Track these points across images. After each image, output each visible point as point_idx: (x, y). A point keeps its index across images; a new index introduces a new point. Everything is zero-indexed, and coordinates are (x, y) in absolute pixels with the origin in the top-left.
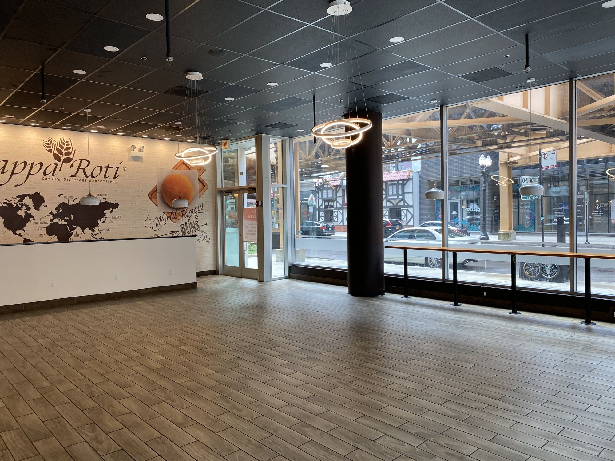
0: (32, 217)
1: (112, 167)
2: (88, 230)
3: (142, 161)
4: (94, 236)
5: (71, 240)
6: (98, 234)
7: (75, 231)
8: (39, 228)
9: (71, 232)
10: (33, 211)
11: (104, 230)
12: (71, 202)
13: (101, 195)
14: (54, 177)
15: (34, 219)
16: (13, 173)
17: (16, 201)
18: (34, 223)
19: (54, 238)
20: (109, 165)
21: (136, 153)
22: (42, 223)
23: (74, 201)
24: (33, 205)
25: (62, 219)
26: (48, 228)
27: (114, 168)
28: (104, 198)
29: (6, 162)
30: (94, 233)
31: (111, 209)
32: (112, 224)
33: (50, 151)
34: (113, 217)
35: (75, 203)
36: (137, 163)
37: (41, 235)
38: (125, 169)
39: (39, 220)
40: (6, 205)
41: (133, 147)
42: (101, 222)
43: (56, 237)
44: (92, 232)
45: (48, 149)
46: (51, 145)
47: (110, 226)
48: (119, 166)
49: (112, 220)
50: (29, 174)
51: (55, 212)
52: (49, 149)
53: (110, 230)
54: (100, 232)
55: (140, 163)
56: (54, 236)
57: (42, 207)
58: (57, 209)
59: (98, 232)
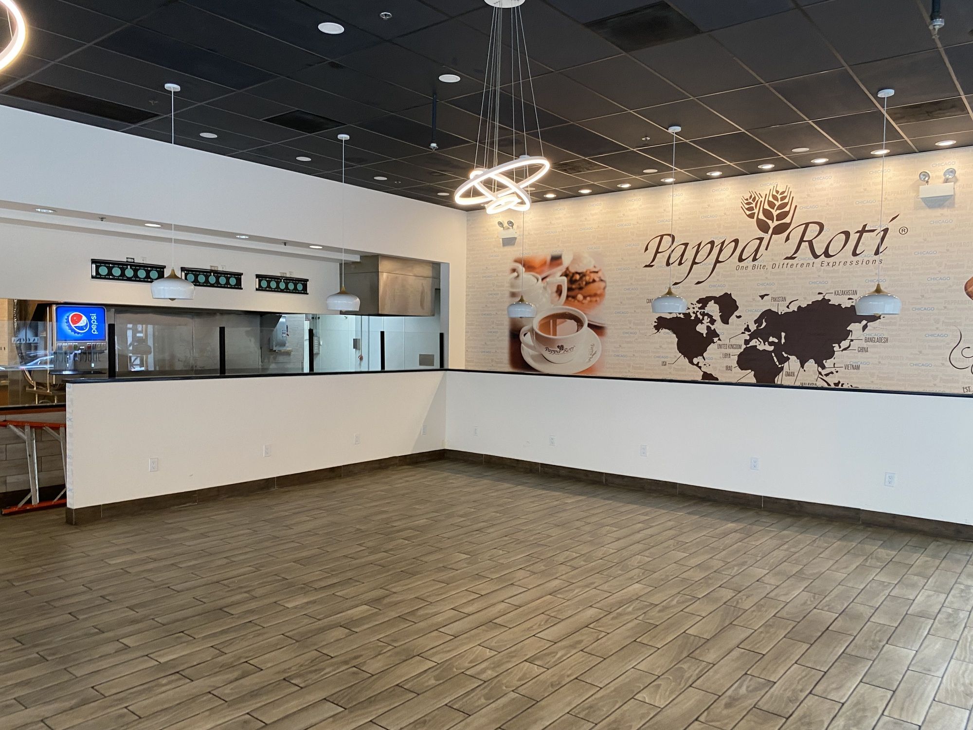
0: (718, 336)
1: (873, 231)
2: (811, 364)
3: (952, 205)
4: (824, 378)
5: (779, 383)
6: (832, 373)
7: (786, 364)
8: (727, 355)
9: (780, 366)
10: (718, 326)
11: (847, 367)
12: (782, 309)
13: (844, 293)
14: (755, 263)
15: (719, 340)
16: (694, 263)
17: (697, 309)
18: (720, 346)
19: (749, 376)
20: (865, 226)
21: (937, 188)
22: (732, 347)
23: (788, 307)
24: (720, 316)
25: (765, 340)
26: (740, 356)
27: (876, 232)
28: (849, 299)
29: (686, 245)
30: (824, 372)
31: (864, 322)
32: (864, 354)
33: (751, 216)
34: (867, 340)
35: (790, 310)
36: (938, 212)
37: (729, 368)
38: (904, 230)
39: (727, 342)
41: (924, 175)
42: (841, 349)
43: (753, 372)
44: (820, 369)
45: (748, 213)
46: (754, 205)
47: (859, 358)
48: (890, 226)
49: (865, 345)
50: (717, 261)
51: (753, 327)
52: (750, 212)
53: (858, 368)
54: (838, 369)
55: (946, 211)
56: (750, 371)
57: (733, 319)
58: (758, 321)
59: (833, 370)
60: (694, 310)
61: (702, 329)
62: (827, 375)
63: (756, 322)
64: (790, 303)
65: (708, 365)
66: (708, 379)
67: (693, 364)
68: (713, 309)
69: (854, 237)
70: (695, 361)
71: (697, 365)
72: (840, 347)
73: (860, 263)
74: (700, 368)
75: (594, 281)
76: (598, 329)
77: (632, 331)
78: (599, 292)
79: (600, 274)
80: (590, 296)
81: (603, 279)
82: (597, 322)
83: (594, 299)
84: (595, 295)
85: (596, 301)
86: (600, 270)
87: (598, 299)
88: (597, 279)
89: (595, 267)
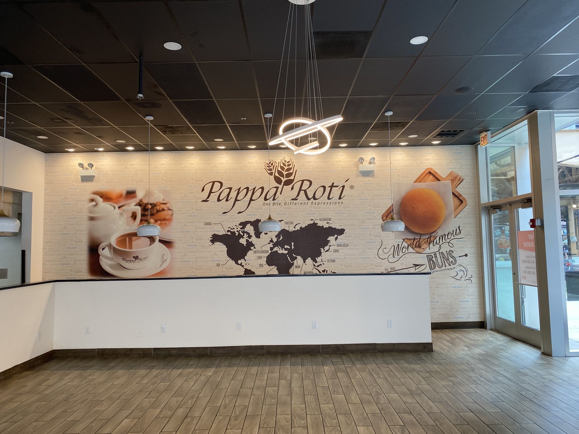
0: (254, 245)
1: (337, 186)
2: (309, 261)
3: (373, 176)
4: (317, 268)
5: (292, 273)
6: (321, 265)
7: (295, 261)
8: (260, 258)
9: (292, 262)
10: (254, 239)
11: (328, 261)
12: (291, 229)
13: (324, 220)
14: (274, 201)
15: (255, 248)
16: (236, 200)
17: (239, 229)
18: (255, 252)
19: (274, 270)
20: (333, 184)
21: (366, 166)
22: (262, 252)
23: (294, 227)
24: (254, 233)
25: (283, 247)
26: (268, 257)
27: (339, 187)
28: (327, 223)
29: (231, 189)
30: (316, 265)
31: (336, 236)
32: (337, 254)
33: (271, 174)
34: (338, 245)
35: (296, 229)
36: (367, 179)
37: (261, 265)
38: (352, 187)
39: (259, 249)
40: (229, 233)
41: (361, 159)
42: (325, 251)
43: (276, 267)
44: (314, 263)
45: (269, 172)
46: (272, 168)
47: (334, 256)
48: (345, 184)
49: (336, 248)
50: (251, 200)
51: (275, 240)
52: (270, 172)
53: (334, 261)
54: (324, 262)
55: (370, 178)
56: (274, 266)
57: (262, 235)
58: (278, 236)
59: (321, 263)
60: (237, 229)
61: (243, 241)
62: (318, 266)
63: (276, 236)
64: (296, 225)
65: (248, 264)
66: (249, 273)
67: (238, 264)
68: (249, 229)
69: (328, 189)
70: (239, 262)
71: (241, 265)
72: (324, 250)
73: (332, 203)
74: (243, 266)
75: (163, 210)
76: (167, 243)
77: (194, 244)
78: (167, 217)
79: (168, 205)
80: (160, 220)
81: (170, 208)
82: (166, 238)
83: (164, 222)
84: (165, 219)
85: (165, 224)
86: (168, 202)
87: (167, 222)
88: (166, 209)
89: (164, 200)
